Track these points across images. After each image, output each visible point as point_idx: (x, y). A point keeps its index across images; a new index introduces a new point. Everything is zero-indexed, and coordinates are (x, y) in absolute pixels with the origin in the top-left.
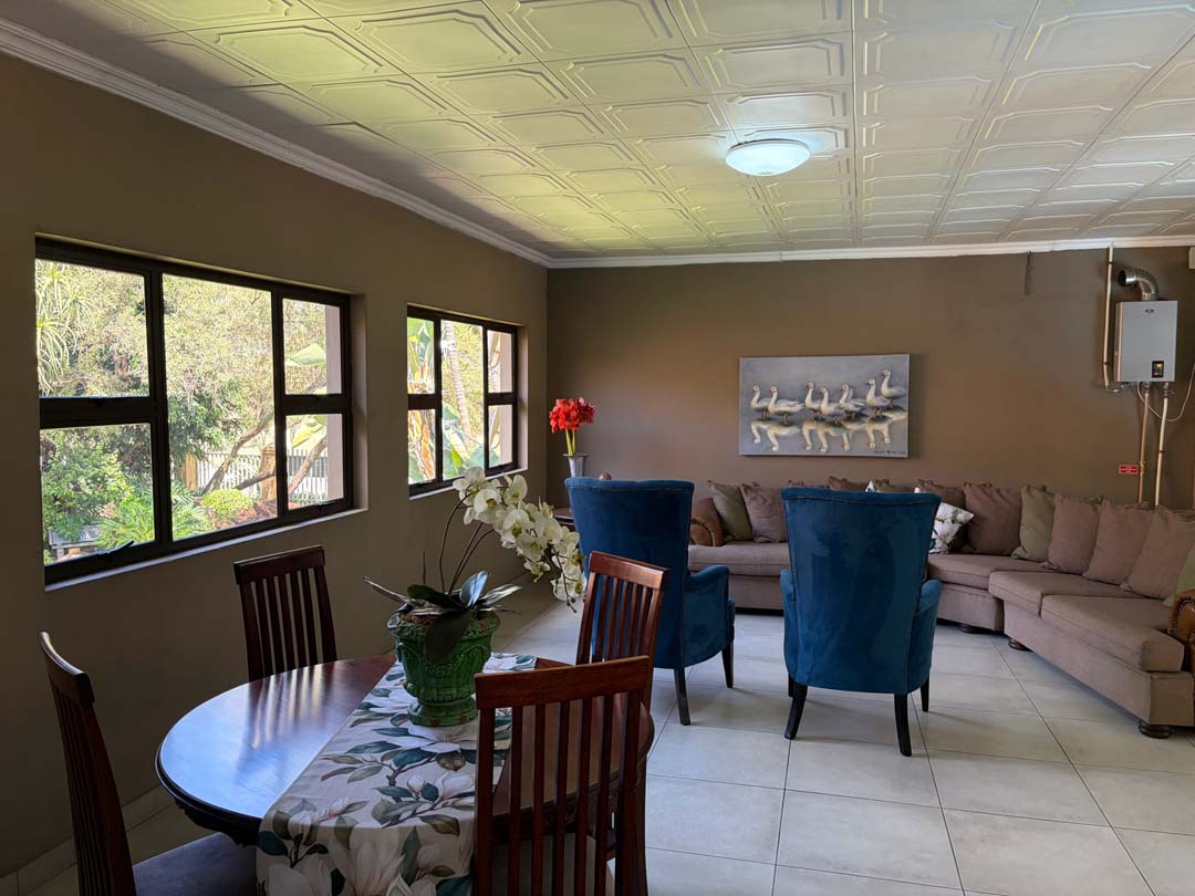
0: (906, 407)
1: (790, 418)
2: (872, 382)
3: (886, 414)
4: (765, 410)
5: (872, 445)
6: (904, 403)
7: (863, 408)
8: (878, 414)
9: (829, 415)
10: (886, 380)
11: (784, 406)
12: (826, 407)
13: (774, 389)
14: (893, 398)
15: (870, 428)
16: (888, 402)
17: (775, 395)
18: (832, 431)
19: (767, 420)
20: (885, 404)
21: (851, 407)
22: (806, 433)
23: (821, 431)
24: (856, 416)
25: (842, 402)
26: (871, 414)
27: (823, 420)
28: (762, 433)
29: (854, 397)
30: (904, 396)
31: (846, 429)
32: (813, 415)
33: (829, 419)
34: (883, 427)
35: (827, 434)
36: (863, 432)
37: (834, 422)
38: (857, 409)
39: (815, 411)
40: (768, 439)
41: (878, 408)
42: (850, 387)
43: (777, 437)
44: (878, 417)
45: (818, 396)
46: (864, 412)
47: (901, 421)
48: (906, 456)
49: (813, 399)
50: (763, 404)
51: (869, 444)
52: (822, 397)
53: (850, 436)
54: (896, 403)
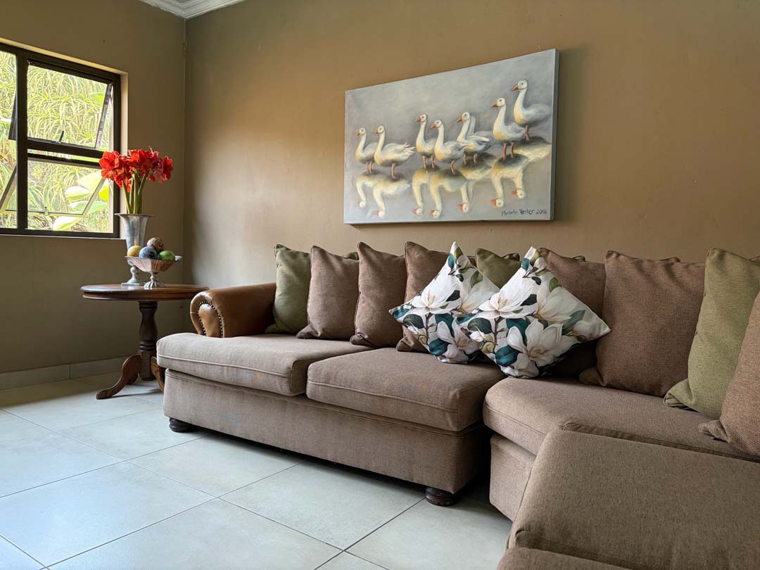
0: (549, 136)
1: (399, 169)
2: (501, 102)
3: (520, 151)
4: (371, 160)
5: (500, 203)
6: (547, 132)
7: (488, 146)
8: (509, 152)
9: (444, 161)
10: (522, 95)
11: (393, 153)
12: (441, 149)
13: (381, 129)
14: (529, 124)
15: (496, 174)
16: (524, 131)
17: (382, 137)
18: (447, 184)
19: (373, 173)
20: (519, 135)
21: (472, 145)
22: (416, 189)
23: (435, 184)
24: (477, 159)
25: (461, 138)
26: (498, 153)
27: (437, 168)
28: (368, 192)
29: (477, 129)
30: (546, 119)
31: (465, 179)
32: (425, 161)
33: (444, 167)
34: (515, 173)
35: (441, 190)
36: (487, 183)
37: (450, 170)
38: (480, 148)
39: (428, 156)
40: (375, 201)
41: (508, 143)
42: (471, 115)
43: (384, 197)
44: (508, 157)
45: (431, 134)
46: (490, 152)
47: (541, 161)
48: (547, 217)
49: (426, 138)
50: (368, 152)
51: (494, 201)
52: (435, 135)
53: (471, 189)
54: (535, 132)
